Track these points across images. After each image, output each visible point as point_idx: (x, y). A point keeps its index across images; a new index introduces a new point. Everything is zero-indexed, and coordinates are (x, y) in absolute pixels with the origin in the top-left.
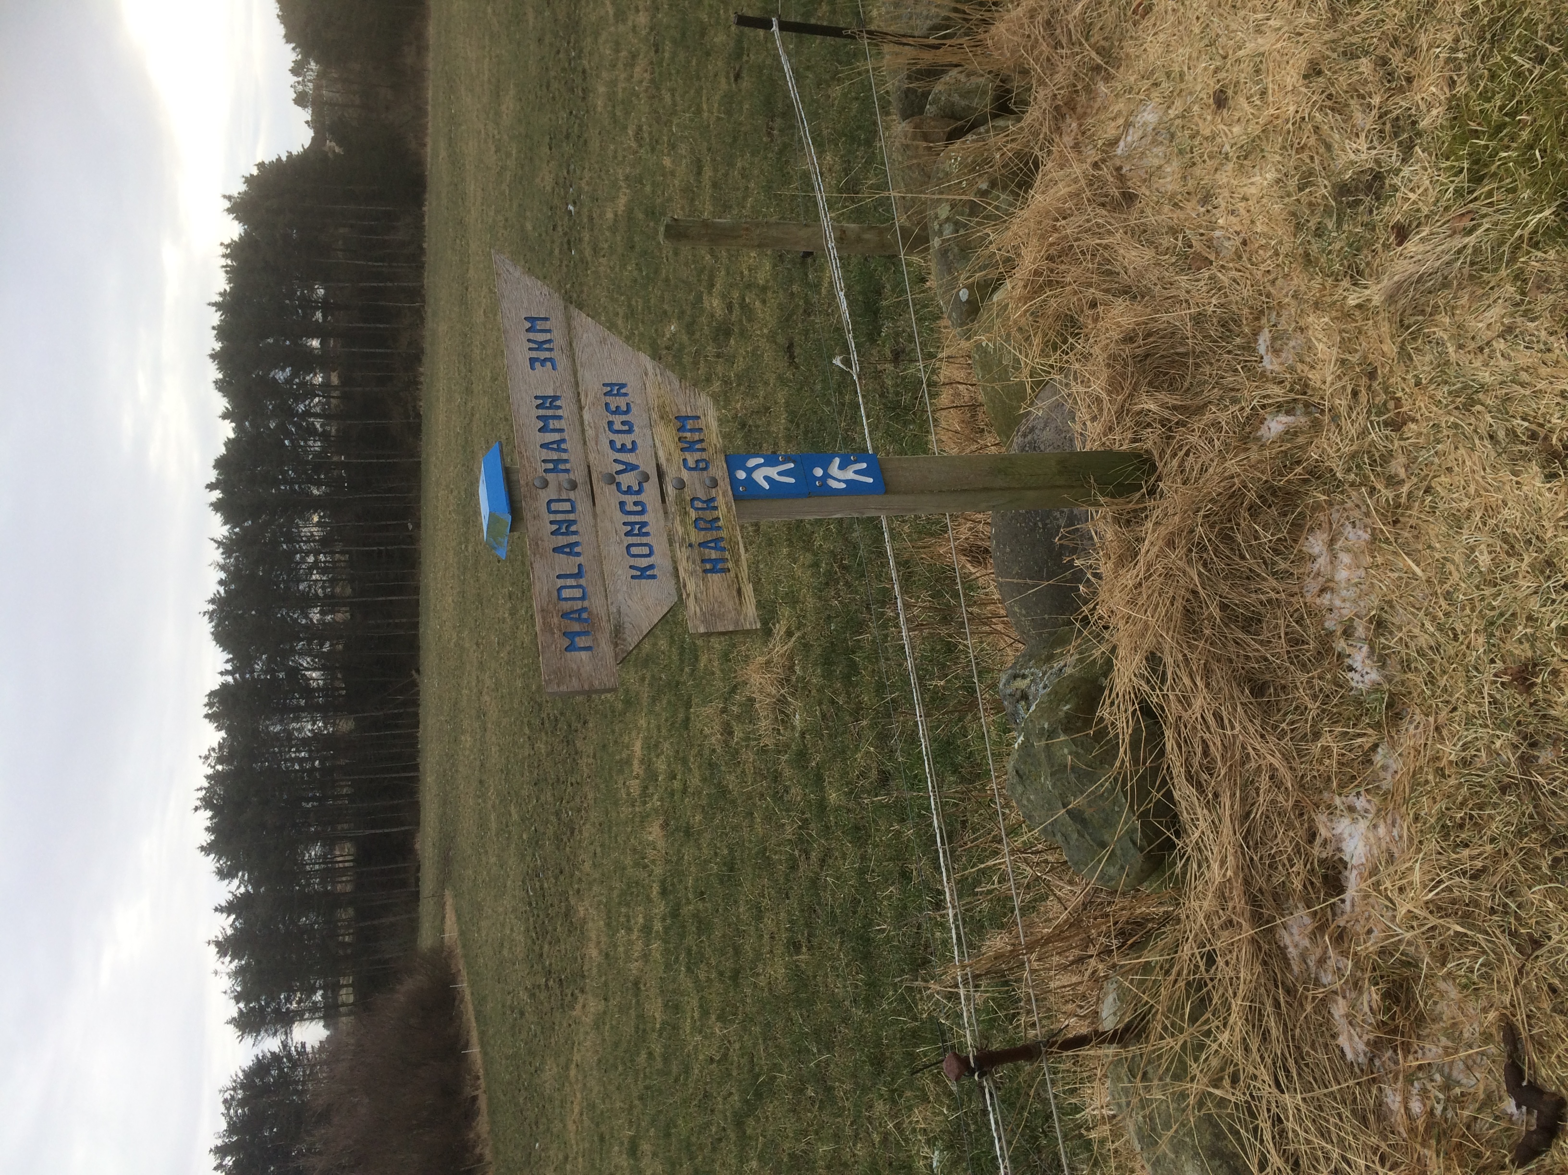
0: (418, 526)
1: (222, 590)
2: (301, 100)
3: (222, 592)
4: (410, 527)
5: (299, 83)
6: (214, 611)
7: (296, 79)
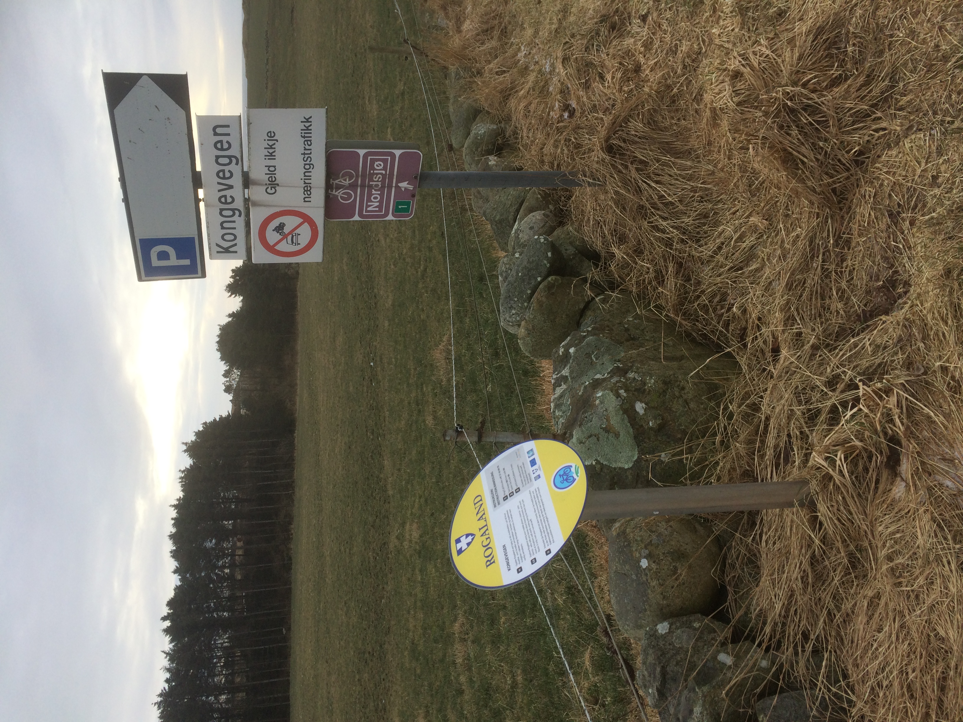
0: (289, 629)
1: (166, 686)
2: (228, 389)
3: (167, 688)
4: (284, 632)
5: (227, 381)
6: (161, 702)
7: (226, 379)
